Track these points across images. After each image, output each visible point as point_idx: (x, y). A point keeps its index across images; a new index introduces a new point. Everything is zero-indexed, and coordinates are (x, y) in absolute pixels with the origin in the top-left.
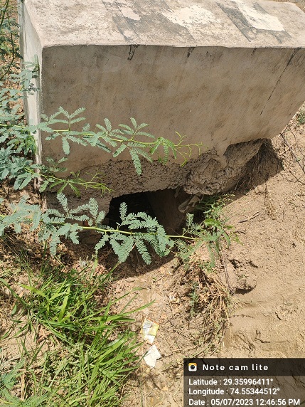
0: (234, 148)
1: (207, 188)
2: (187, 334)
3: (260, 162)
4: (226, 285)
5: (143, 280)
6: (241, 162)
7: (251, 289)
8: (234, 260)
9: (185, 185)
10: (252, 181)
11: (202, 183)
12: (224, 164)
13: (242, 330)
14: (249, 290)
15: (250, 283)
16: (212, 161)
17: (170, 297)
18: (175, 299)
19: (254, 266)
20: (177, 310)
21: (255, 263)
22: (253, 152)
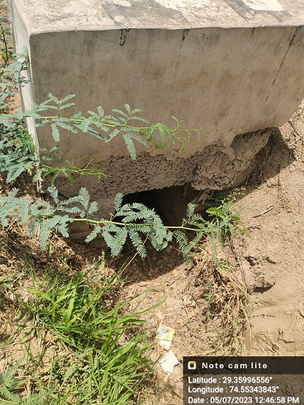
0: (241, 139)
1: (216, 182)
2: (204, 337)
3: (270, 154)
4: (243, 283)
5: (156, 284)
6: (250, 154)
7: (269, 287)
8: (249, 257)
9: (192, 181)
10: (263, 174)
11: (210, 177)
12: (232, 157)
13: (263, 330)
14: (268, 288)
15: (268, 280)
16: (218, 153)
17: (185, 300)
18: (190, 302)
19: (272, 262)
20: (193, 313)
21: (272, 259)
22: (261, 143)
